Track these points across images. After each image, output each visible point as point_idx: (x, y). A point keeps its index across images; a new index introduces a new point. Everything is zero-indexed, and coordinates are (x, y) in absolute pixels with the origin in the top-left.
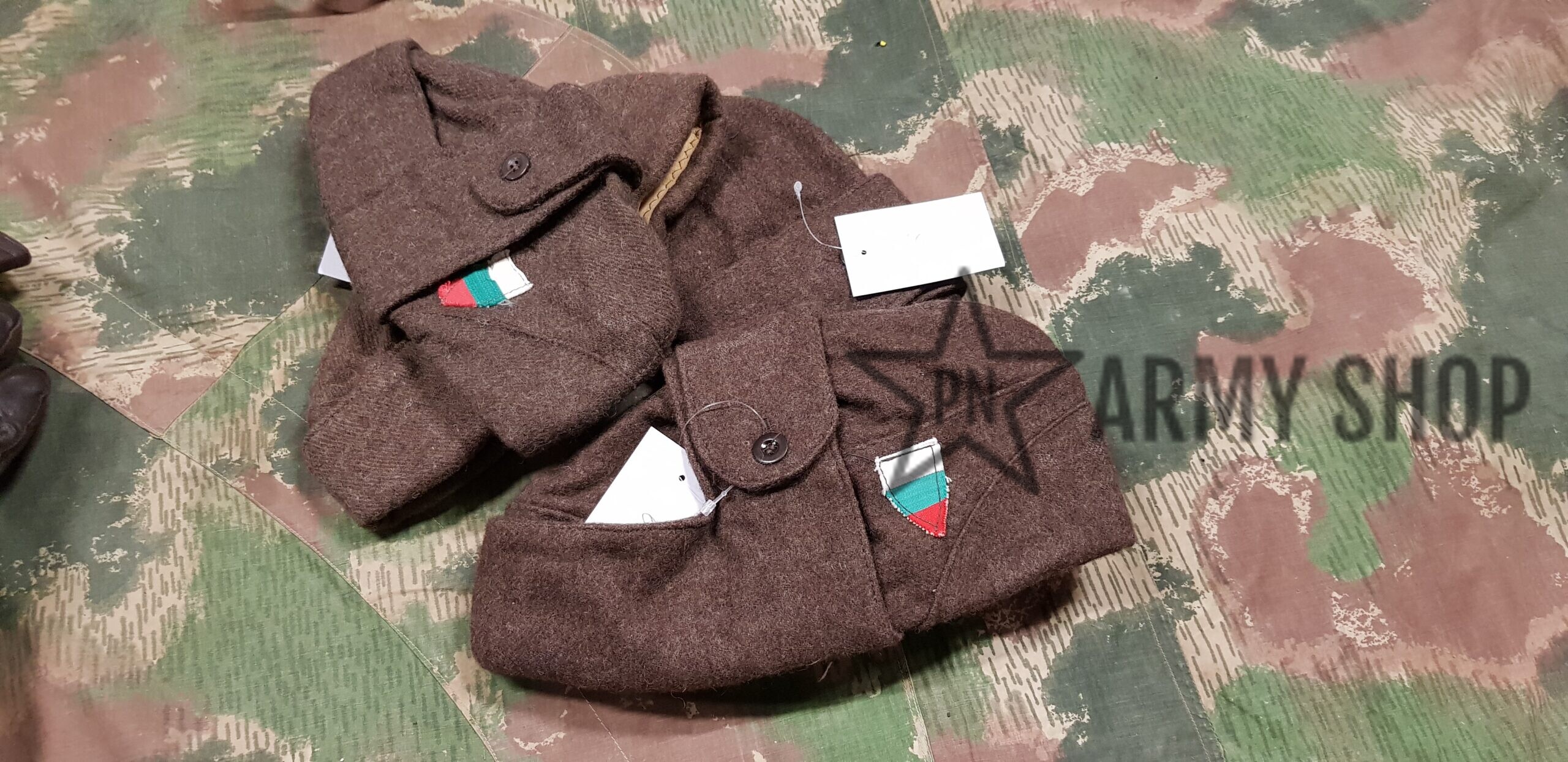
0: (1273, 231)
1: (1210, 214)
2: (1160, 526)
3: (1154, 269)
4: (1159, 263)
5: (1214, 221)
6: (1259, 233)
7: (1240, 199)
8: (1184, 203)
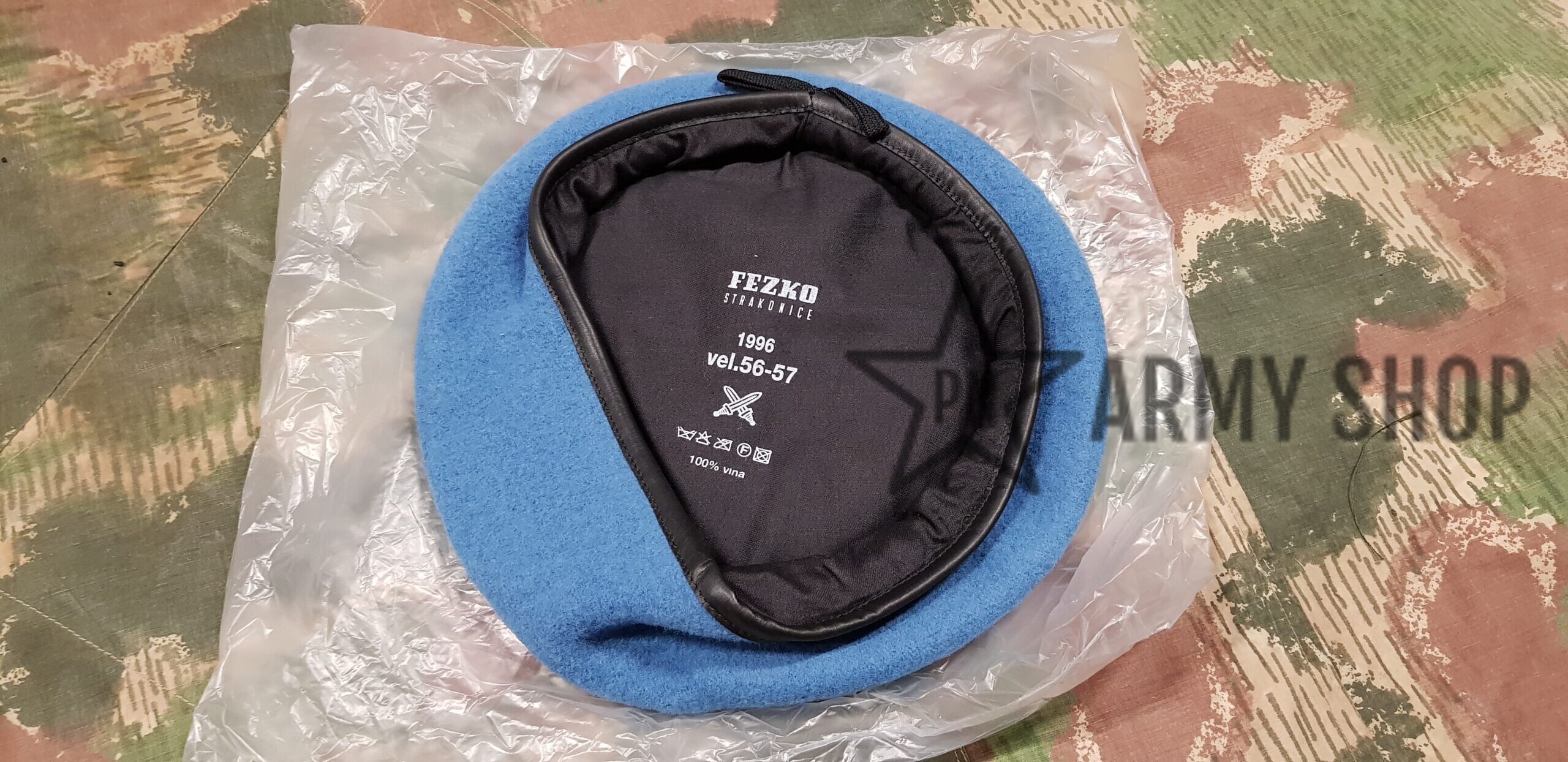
0: (1423, 167)
1: (1336, 150)
2: (1348, 624)
3: (1276, 238)
4: (1281, 228)
5: (1343, 160)
6: (1406, 170)
7: (1372, 125)
8: (1298, 138)
